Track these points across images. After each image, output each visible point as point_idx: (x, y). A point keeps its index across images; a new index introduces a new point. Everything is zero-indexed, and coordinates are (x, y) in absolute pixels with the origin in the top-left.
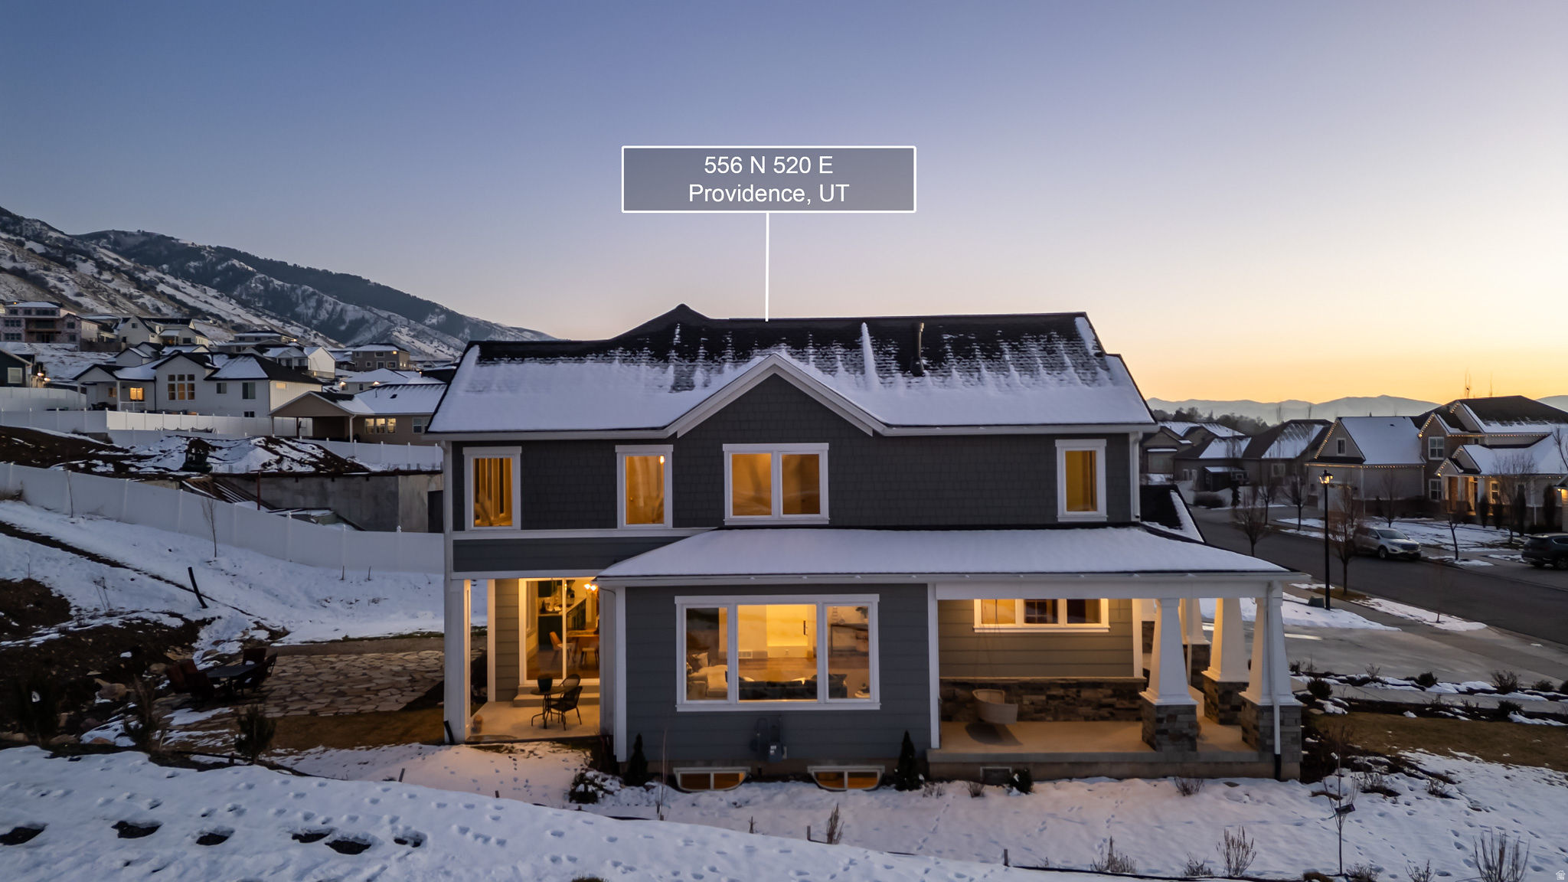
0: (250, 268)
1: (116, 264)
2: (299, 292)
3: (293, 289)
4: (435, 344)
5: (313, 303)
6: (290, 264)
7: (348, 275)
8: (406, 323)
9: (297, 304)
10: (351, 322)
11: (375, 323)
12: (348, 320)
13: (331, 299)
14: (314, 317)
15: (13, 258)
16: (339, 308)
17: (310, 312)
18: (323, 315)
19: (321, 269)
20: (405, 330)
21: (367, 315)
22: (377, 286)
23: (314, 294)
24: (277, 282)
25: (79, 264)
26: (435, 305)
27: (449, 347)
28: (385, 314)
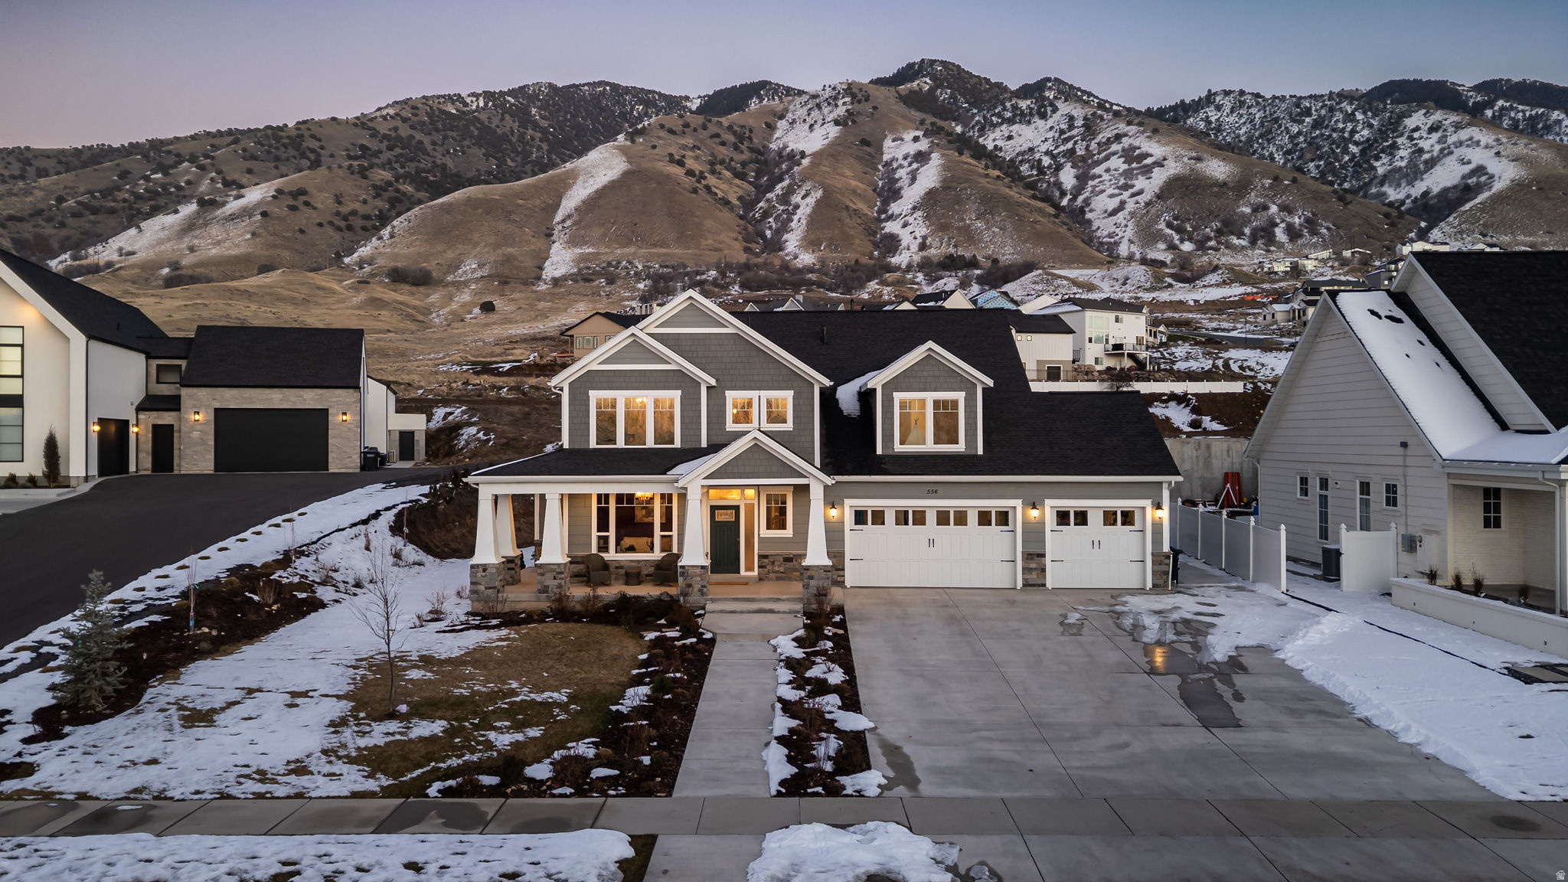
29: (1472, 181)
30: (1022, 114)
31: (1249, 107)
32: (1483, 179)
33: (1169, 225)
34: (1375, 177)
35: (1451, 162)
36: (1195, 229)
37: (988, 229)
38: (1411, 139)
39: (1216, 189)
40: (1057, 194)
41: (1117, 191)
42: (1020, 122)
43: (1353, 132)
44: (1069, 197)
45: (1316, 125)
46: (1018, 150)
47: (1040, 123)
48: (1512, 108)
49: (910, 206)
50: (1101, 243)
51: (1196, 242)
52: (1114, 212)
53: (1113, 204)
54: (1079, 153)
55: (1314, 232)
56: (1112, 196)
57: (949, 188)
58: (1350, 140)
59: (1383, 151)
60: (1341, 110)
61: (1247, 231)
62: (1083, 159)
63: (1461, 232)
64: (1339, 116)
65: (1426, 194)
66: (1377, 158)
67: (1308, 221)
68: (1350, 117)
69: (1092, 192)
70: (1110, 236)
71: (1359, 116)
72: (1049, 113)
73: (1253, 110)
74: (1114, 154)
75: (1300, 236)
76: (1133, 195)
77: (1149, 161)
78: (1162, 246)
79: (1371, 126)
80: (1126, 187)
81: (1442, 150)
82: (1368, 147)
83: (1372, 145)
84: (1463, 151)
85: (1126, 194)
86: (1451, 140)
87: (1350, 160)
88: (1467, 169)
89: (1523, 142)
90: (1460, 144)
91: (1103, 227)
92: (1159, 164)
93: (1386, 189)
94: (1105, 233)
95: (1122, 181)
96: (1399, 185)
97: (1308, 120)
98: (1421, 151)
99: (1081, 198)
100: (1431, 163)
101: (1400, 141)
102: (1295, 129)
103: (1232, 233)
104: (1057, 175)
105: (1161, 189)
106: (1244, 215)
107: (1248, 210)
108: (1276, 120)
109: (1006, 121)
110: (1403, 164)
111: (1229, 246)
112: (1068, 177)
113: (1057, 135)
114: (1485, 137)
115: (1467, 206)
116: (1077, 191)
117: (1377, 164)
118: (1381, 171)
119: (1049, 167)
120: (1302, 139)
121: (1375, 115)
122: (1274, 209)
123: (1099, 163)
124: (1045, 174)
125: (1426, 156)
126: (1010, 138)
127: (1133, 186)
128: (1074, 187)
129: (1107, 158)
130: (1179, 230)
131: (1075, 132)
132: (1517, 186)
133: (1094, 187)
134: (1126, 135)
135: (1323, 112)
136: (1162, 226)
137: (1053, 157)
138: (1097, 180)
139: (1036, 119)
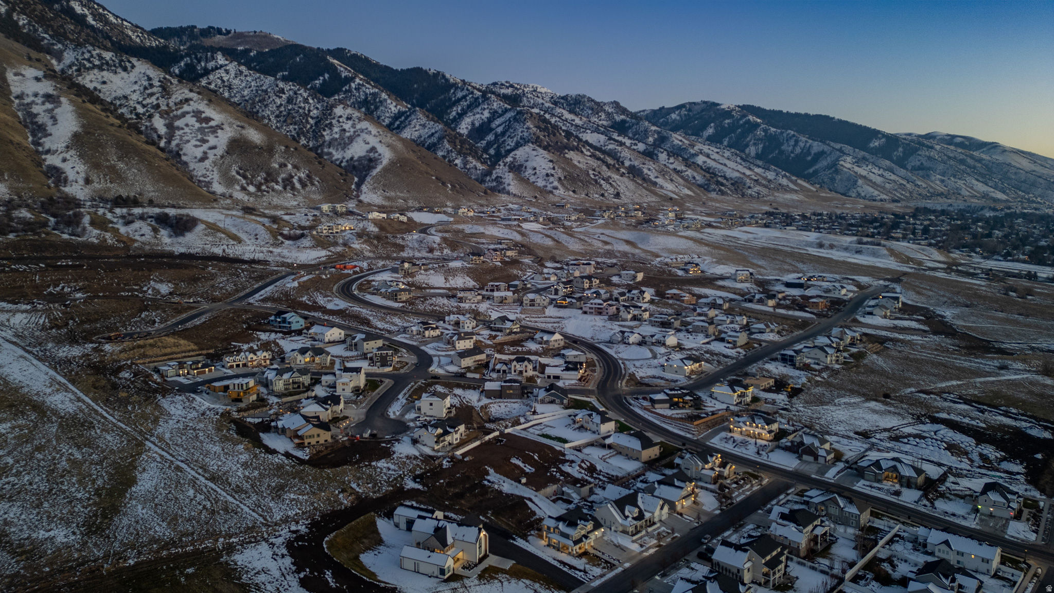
0: (759, 120)
1: (680, 143)
2: (785, 135)
3: (782, 133)
4: (870, 167)
5: (792, 142)
6: (785, 111)
7: (820, 115)
8: (851, 152)
9: (782, 144)
10: (815, 154)
11: (831, 153)
12: (813, 152)
13: (804, 139)
14: (792, 152)
15: (630, 160)
16: (808, 145)
17: (790, 149)
18: (798, 150)
19: (803, 113)
20: (849, 159)
21: (826, 148)
22: (840, 121)
23: (794, 136)
24: (773, 129)
25: (660, 155)
26: (879, 132)
27: (880, 168)
28: (838, 146)
29: (371, 155)
30: (107, 63)
31: (246, 76)
32: (376, 155)
33: (238, 173)
34: (324, 142)
35: (359, 140)
36: (253, 176)
37: (129, 169)
38: (339, 121)
39: (257, 150)
40: (155, 136)
41: (198, 143)
42: (108, 70)
43: (309, 111)
44: (164, 140)
45: (290, 100)
46: (114, 95)
47: (124, 74)
48: (363, 85)
49: (64, 145)
50: (199, 181)
51: (255, 186)
52: (202, 160)
53: (199, 153)
54: (164, 107)
55: (313, 184)
56: (196, 146)
57: (89, 133)
58: (307, 115)
59: (326, 126)
60: (301, 94)
61: (280, 180)
62: (167, 113)
63: (375, 188)
64: (300, 99)
65: (352, 159)
66: (324, 130)
67: (308, 176)
68: (306, 101)
69: (181, 140)
70: (204, 176)
71: (311, 101)
72: (129, 69)
73: (249, 79)
74: (188, 113)
75: (306, 185)
76: (211, 148)
77: (212, 123)
78: (238, 188)
79: (317, 108)
80: (204, 141)
81: (355, 132)
82: (318, 121)
83: (319, 121)
84: (364, 135)
85: (205, 147)
86: (358, 127)
87: (311, 127)
88: (368, 147)
89: (389, 135)
90: (362, 131)
91: (199, 170)
92: (220, 127)
93: (331, 150)
94: (200, 174)
95: (199, 137)
96: (337, 149)
97: (284, 96)
98: (344, 130)
99: (174, 143)
100: (351, 139)
101: (334, 122)
102: (278, 101)
103: (273, 181)
104: (150, 121)
105: (227, 146)
106: (275, 169)
107: (277, 166)
108: (266, 91)
109: (94, 67)
110: (337, 136)
111: (273, 190)
112: (159, 124)
113: (142, 88)
114: (374, 130)
115: (374, 172)
116: (170, 138)
117: (325, 133)
118: (327, 138)
119: (144, 114)
120: (282, 109)
121: (319, 102)
122: (290, 166)
123: (179, 117)
124: (141, 119)
125: (348, 134)
126: (104, 83)
127: (208, 141)
128: (166, 133)
129: (184, 115)
130: (245, 177)
131: (155, 90)
132: (392, 163)
133: (181, 136)
134: (191, 100)
135: (291, 93)
136: (234, 173)
137: (144, 106)
138: (182, 131)
139: (119, 70)
